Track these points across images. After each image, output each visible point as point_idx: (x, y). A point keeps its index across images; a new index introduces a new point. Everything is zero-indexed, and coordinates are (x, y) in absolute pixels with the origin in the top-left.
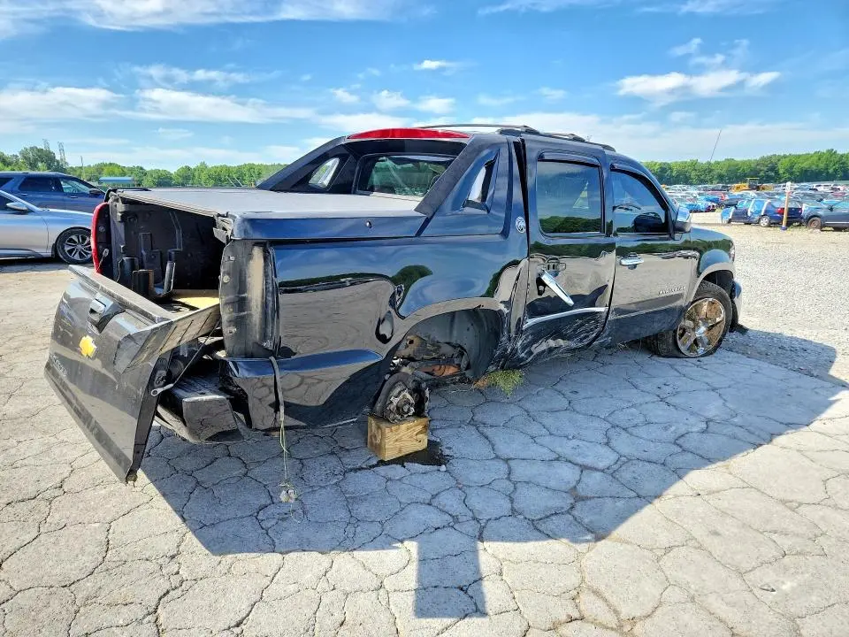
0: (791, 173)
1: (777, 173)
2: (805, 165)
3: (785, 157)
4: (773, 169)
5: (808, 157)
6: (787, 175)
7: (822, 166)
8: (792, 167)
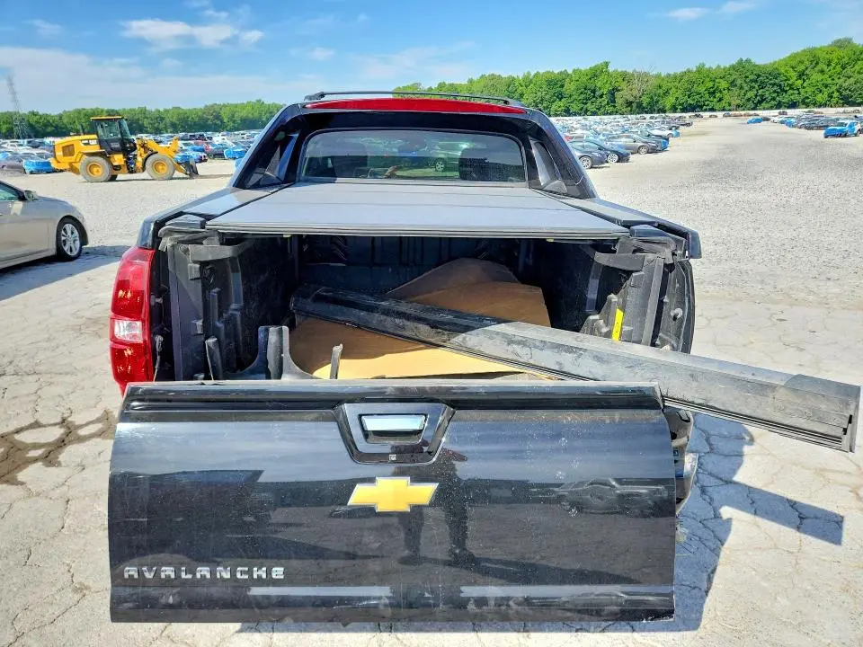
0: (234, 122)
1: (222, 122)
2: (244, 114)
3: (224, 106)
4: (218, 117)
5: (243, 106)
6: (231, 124)
7: (256, 114)
8: (233, 116)
